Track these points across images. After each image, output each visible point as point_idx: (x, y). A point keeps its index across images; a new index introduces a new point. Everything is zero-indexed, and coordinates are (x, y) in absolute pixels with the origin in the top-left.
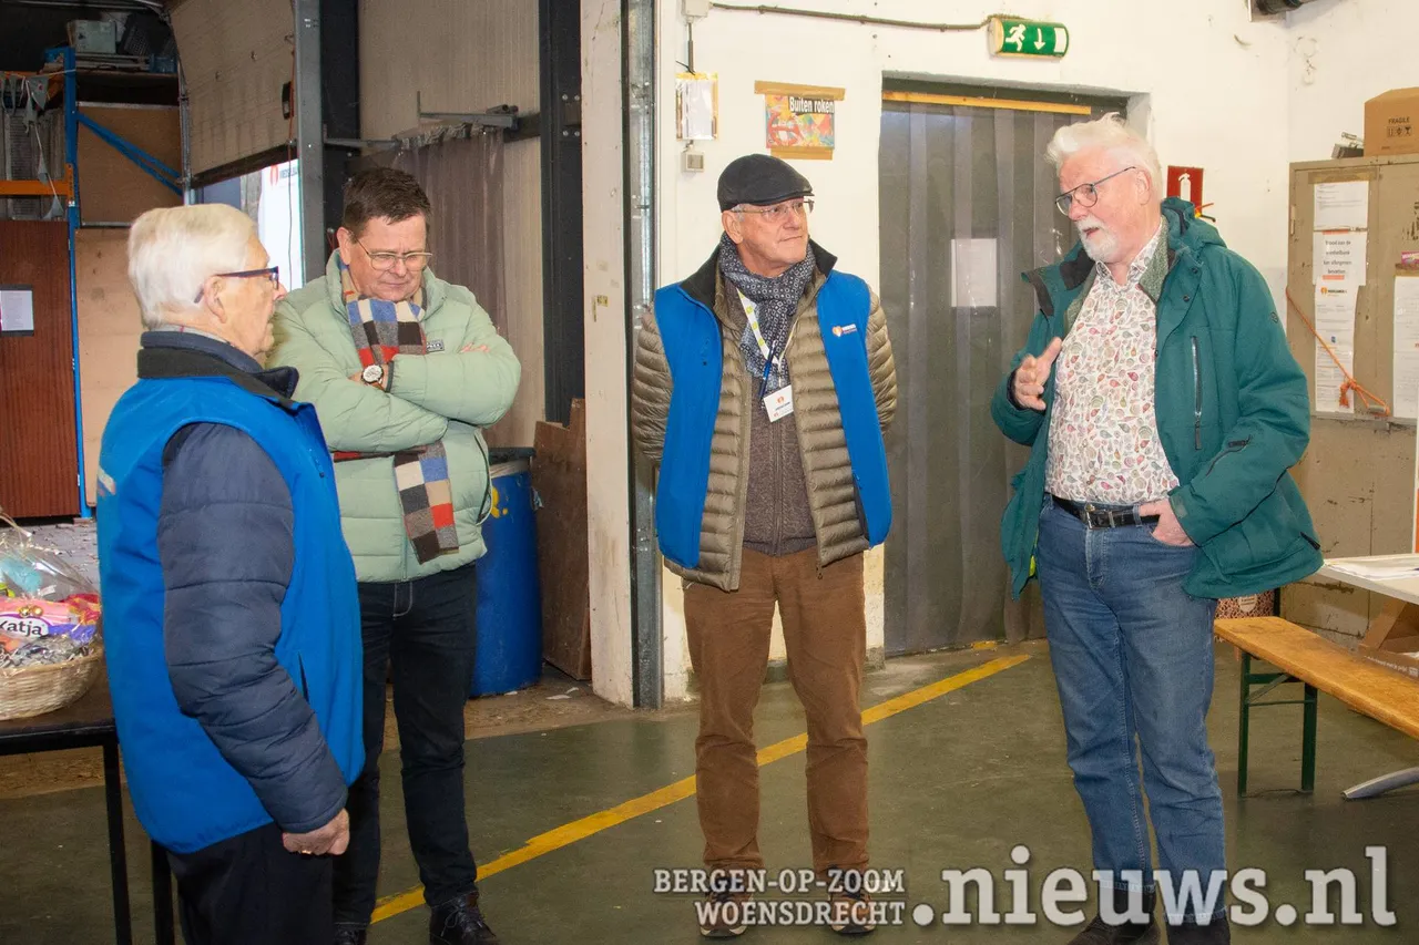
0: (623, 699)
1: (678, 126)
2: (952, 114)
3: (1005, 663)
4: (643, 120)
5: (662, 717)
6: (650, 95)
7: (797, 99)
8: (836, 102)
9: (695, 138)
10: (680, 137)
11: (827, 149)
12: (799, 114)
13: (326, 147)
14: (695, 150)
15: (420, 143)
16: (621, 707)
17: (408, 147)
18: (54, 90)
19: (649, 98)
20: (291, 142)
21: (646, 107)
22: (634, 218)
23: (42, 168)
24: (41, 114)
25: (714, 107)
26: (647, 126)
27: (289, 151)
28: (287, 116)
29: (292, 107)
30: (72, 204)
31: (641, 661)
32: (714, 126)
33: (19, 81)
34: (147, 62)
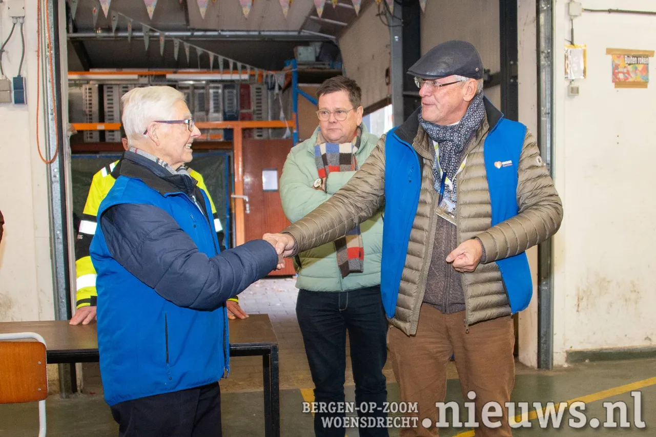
0: (533, 365)
1: (566, 73)
4: (548, 69)
5: (550, 373)
6: (550, 56)
7: (628, 57)
8: (649, 58)
9: (574, 78)
10: (567, 78)
11: (644, 82)
12: (629, 64)
13: (405, 96)
14: (574, 85)
16: (532, 368)
18: (288, 79)
19: (550, 58)
20: (389, 96)
21: (549, 63)
22: (543, 119)
23: (282, 115)
24: (284, 91)
25: (585, 62)
26: (549, 72)
27: (388, 101)
28: (388, 84)
29: (389, 80)
30: (295, 131)
31: (542, 345)
32: (584, 72)
33: (272, 76)
34: (329, 65)
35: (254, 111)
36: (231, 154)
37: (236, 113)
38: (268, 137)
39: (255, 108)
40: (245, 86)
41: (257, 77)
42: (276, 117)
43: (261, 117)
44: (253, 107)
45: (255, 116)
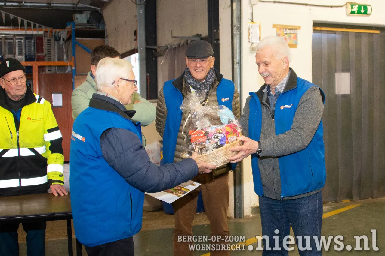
0: (231, 215)
1: (249, 38)
2: (335, 34)
3: (352, 207)
4: (238, 36)
5: (242, 221)
6: (239, 29)
7: (286, 29)
8: (298, 30)
9: (253, 42)
10: (249, 42)
11: (295, 45)
12: (286, 34)
13: (147, 49)
14: (254, 45)
15: (173, 47)
16: (231, 218)
17: (170, 48)
18: (69, 34)
19: (239, 30)
20: (136, 48)
21: (239, 32)
22: (235, 66)
23: (65, 58)
24: (66, 42)
25: (260, 32)
26: (239, 38)
27: (136, 51)
28: (135, 40)
29: (136, 37)
30: (74, 68)
31: (237, 204)
32: (260, 38)
33: (59, 32)
34: (96, 26)
35: (46, 55)
36: (31, 82)
37: (34, 56)
38: (55, 72)
39: (47, 53)
40: (40, 38)
41: (49, 33)
42: (60, 59)
43: (50, 59)
44: (45, 52)
45: (46, 58)
